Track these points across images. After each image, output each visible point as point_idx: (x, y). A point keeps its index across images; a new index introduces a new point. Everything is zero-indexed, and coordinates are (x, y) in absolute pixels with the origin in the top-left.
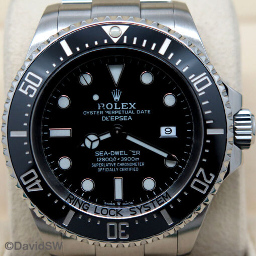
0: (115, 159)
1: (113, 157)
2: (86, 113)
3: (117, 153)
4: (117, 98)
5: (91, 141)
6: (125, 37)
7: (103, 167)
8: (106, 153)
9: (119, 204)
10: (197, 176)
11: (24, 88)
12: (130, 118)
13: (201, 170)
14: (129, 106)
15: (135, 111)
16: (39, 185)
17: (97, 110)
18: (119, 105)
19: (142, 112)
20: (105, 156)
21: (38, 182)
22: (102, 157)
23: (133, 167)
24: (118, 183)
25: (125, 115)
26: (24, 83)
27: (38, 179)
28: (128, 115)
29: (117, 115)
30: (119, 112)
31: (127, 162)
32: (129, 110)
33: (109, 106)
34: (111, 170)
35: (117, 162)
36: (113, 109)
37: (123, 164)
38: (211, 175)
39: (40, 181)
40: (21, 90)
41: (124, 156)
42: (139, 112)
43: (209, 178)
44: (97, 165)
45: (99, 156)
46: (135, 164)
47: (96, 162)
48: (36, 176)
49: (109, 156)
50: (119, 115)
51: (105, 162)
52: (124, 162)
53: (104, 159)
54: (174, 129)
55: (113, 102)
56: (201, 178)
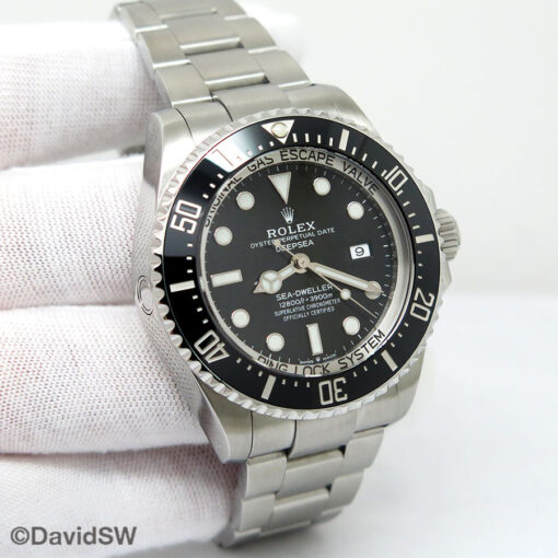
0: (302, 300)
1: (299, 298)
2: (254, 246)
3: (304, 292)
4: (289, 219)
5: (270, 282)
6: (294, 135)
7: (289, 314)
8: (290, 295)
9: (318, 360)
10: (416, 299)
11: (177, 223)
12: (311, 242)
13: (419, 291)
14: (307, 227)
15: (315, 232)
16: (223, 351)
17: (267, 239)
18: (294, 228)
19: (324, 231)
20: (290, 299)
21: (221, 347)
22: (285, 301)
23: (327, 306)
24: (314, 331)
25: (304, 239)
26: (175, 217)
27: (220, 342)
28: (308, 239)
29: (295, 241)
30: (296, 237)
31: (319, 301)
32: (307, 232)
33: (282, 232)
34: (300, 316)
35: (306, 303)
36: (288, 234)
37: (314, 306)
38: (430, 295)
39: (223, 345)
40: (173, 225)
41: (313, 295)
42: (320, 233)
43: (428, 300)
44: (282, 312)
45: (282, 301)
46: (328, 302)
47: (279, 309)
48: (217, 340)
49: (295, 298)
50: (297, 241)
51: (291, 307)
52: (315, 302)
53: (288, 303)
54: (366, 247)
55: (286, 225)
56: (420, 301)
